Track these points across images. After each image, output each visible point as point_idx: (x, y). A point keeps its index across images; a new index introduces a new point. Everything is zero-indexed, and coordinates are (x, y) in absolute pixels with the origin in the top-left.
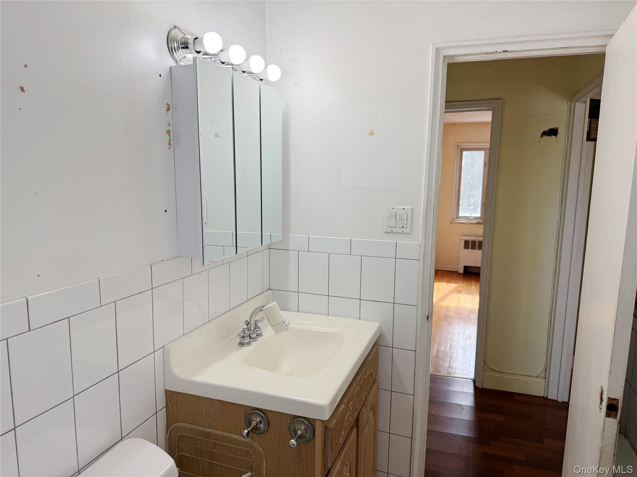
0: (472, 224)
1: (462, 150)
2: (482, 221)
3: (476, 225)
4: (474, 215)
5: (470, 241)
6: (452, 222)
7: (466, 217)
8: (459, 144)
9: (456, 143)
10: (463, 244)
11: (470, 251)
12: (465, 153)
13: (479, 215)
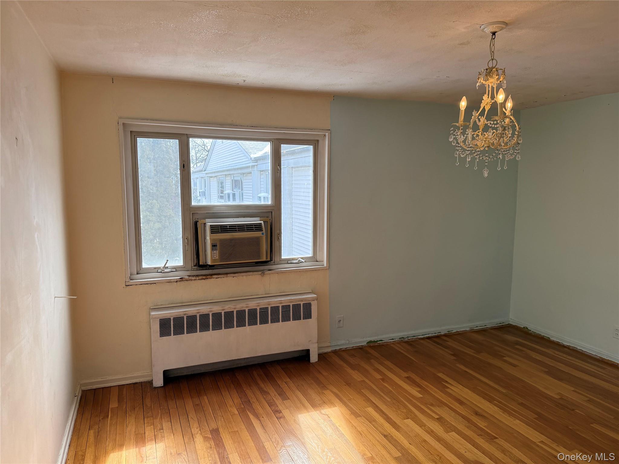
0: (169, 282)
1: (135, 135)
2: (188, 273)
3: (178, 283)
4: (171, 264)
5: (172, 318)
6: (128, 284)
7: (156, 270)
8: (127, 121)
9: (120, 118)
10: (156, 327)
11: (172, 338)
12: (141, 142)
13: (180, 262)
